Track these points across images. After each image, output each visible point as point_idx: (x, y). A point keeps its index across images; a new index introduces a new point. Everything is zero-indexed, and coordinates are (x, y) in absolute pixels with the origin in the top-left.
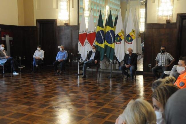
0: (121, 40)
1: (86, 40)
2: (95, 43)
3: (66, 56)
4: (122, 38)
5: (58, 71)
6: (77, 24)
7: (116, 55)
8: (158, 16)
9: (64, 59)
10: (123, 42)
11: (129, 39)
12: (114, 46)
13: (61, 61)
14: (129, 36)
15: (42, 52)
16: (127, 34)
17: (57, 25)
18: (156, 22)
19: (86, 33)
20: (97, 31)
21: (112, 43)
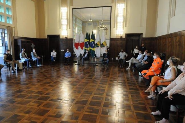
0: (98, 46)
1: (79, 46)
2: (84, 48)
3: (70, 55)
4: (99, 45)
5: (66, 63)
6: (72, 38)
7: (96, 54)
8: (116, 35)
9: (70, 56)
10: (99, 47)
11: (102, 46)
12: (95, 49)
13: (68, 58)
14: (102, 44)
15: (56, 53)
16: (101, 43)
17: (60, 38)
18: (115, 37)
19: (79, 43)
20: (85, 42)
21: (93, 48)
